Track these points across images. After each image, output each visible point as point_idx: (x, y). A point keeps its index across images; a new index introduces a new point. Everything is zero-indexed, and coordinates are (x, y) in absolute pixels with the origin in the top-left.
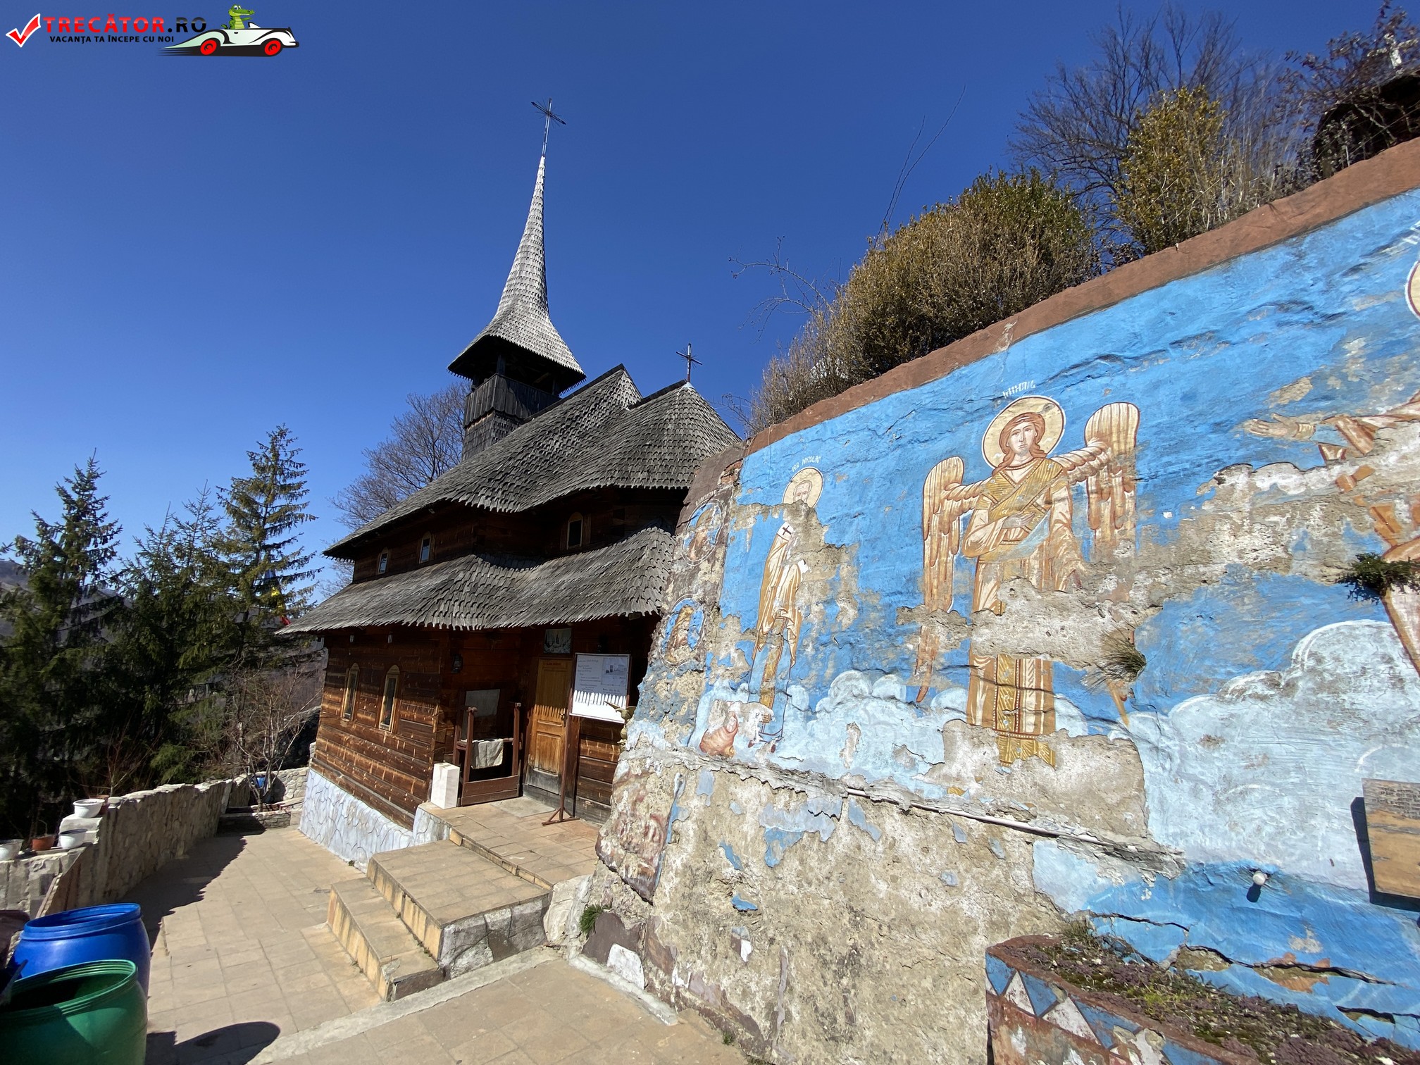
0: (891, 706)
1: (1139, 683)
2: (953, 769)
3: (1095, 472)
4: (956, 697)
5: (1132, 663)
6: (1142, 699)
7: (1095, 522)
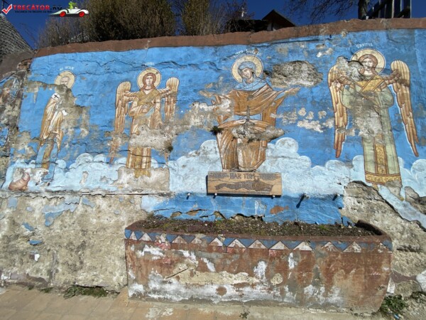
0: (100, 164)
1: (171, 154)
2: (120, 182)
3: (167, 96)
4: (123, 160)
5: (170, 149)
6: (171, 158)
7: (166, 111)
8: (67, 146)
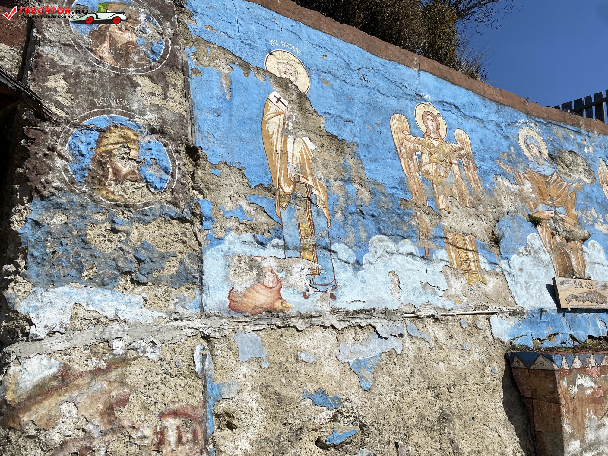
1: (501, 249)
3: (463, 157)
6: (503, 255)
7: (469, 180)
8: (339, 216)
